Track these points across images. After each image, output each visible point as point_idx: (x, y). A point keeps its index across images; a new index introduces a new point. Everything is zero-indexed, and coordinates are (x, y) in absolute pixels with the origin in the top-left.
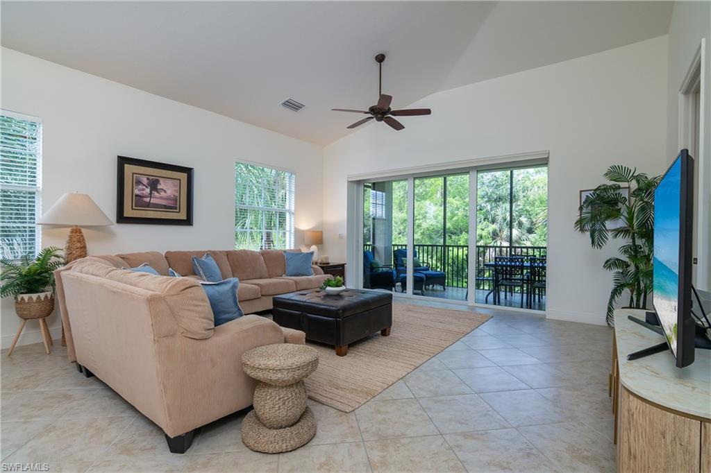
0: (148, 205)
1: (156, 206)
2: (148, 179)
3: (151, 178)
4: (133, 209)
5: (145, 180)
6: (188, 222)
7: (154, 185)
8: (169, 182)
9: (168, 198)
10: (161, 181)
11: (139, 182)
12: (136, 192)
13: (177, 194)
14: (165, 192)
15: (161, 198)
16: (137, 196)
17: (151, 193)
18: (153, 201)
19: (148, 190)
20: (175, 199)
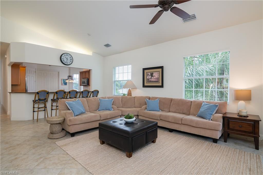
0: (151, 81)
1: (153, 81)
2: (150, 73)
3: (151, 73)
4: (147, 83)
5: (150, 74)
6: (162, 86)
7: (152, 75)
8: (156, 73)
9: (156, 79)
10: (154, 73)
11: (148, 75)
12: (147, 78)
13: (159, 77)
14: (155, 76)
15: (154, 79)
16: (148, 79)
17: (151, 78)
18: (152, 80)
19: (150, 77)
20: (158, 79)
